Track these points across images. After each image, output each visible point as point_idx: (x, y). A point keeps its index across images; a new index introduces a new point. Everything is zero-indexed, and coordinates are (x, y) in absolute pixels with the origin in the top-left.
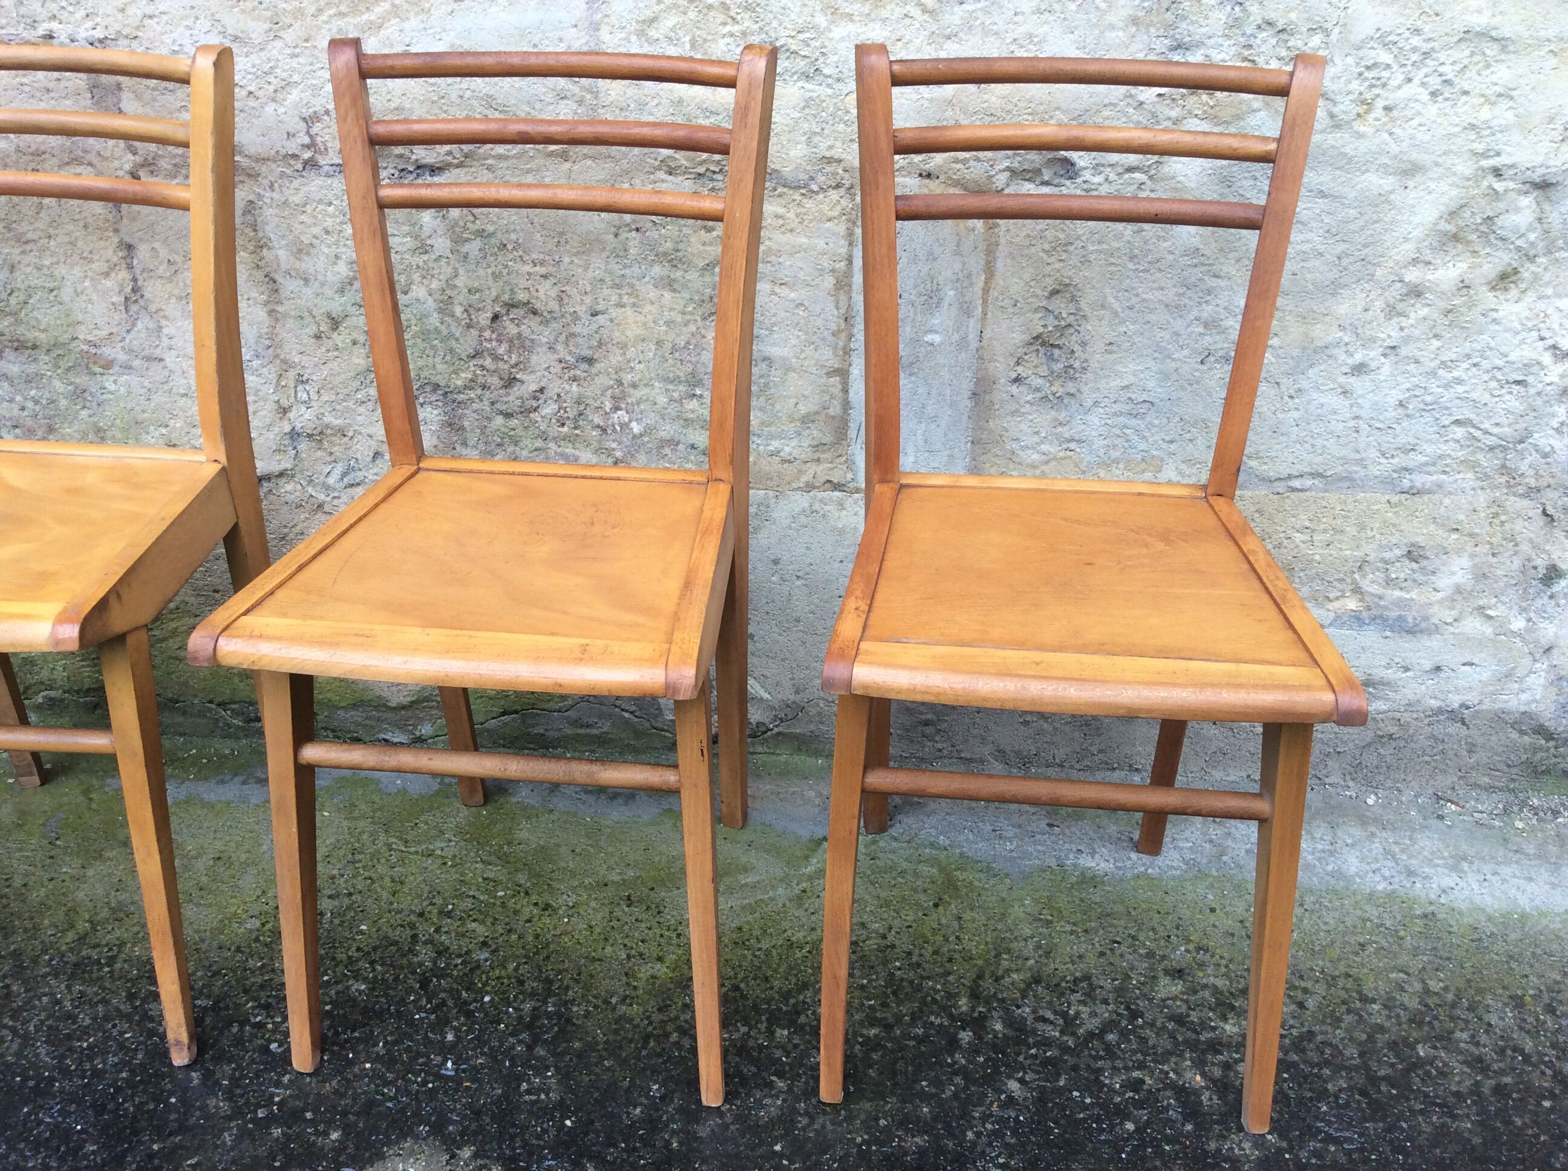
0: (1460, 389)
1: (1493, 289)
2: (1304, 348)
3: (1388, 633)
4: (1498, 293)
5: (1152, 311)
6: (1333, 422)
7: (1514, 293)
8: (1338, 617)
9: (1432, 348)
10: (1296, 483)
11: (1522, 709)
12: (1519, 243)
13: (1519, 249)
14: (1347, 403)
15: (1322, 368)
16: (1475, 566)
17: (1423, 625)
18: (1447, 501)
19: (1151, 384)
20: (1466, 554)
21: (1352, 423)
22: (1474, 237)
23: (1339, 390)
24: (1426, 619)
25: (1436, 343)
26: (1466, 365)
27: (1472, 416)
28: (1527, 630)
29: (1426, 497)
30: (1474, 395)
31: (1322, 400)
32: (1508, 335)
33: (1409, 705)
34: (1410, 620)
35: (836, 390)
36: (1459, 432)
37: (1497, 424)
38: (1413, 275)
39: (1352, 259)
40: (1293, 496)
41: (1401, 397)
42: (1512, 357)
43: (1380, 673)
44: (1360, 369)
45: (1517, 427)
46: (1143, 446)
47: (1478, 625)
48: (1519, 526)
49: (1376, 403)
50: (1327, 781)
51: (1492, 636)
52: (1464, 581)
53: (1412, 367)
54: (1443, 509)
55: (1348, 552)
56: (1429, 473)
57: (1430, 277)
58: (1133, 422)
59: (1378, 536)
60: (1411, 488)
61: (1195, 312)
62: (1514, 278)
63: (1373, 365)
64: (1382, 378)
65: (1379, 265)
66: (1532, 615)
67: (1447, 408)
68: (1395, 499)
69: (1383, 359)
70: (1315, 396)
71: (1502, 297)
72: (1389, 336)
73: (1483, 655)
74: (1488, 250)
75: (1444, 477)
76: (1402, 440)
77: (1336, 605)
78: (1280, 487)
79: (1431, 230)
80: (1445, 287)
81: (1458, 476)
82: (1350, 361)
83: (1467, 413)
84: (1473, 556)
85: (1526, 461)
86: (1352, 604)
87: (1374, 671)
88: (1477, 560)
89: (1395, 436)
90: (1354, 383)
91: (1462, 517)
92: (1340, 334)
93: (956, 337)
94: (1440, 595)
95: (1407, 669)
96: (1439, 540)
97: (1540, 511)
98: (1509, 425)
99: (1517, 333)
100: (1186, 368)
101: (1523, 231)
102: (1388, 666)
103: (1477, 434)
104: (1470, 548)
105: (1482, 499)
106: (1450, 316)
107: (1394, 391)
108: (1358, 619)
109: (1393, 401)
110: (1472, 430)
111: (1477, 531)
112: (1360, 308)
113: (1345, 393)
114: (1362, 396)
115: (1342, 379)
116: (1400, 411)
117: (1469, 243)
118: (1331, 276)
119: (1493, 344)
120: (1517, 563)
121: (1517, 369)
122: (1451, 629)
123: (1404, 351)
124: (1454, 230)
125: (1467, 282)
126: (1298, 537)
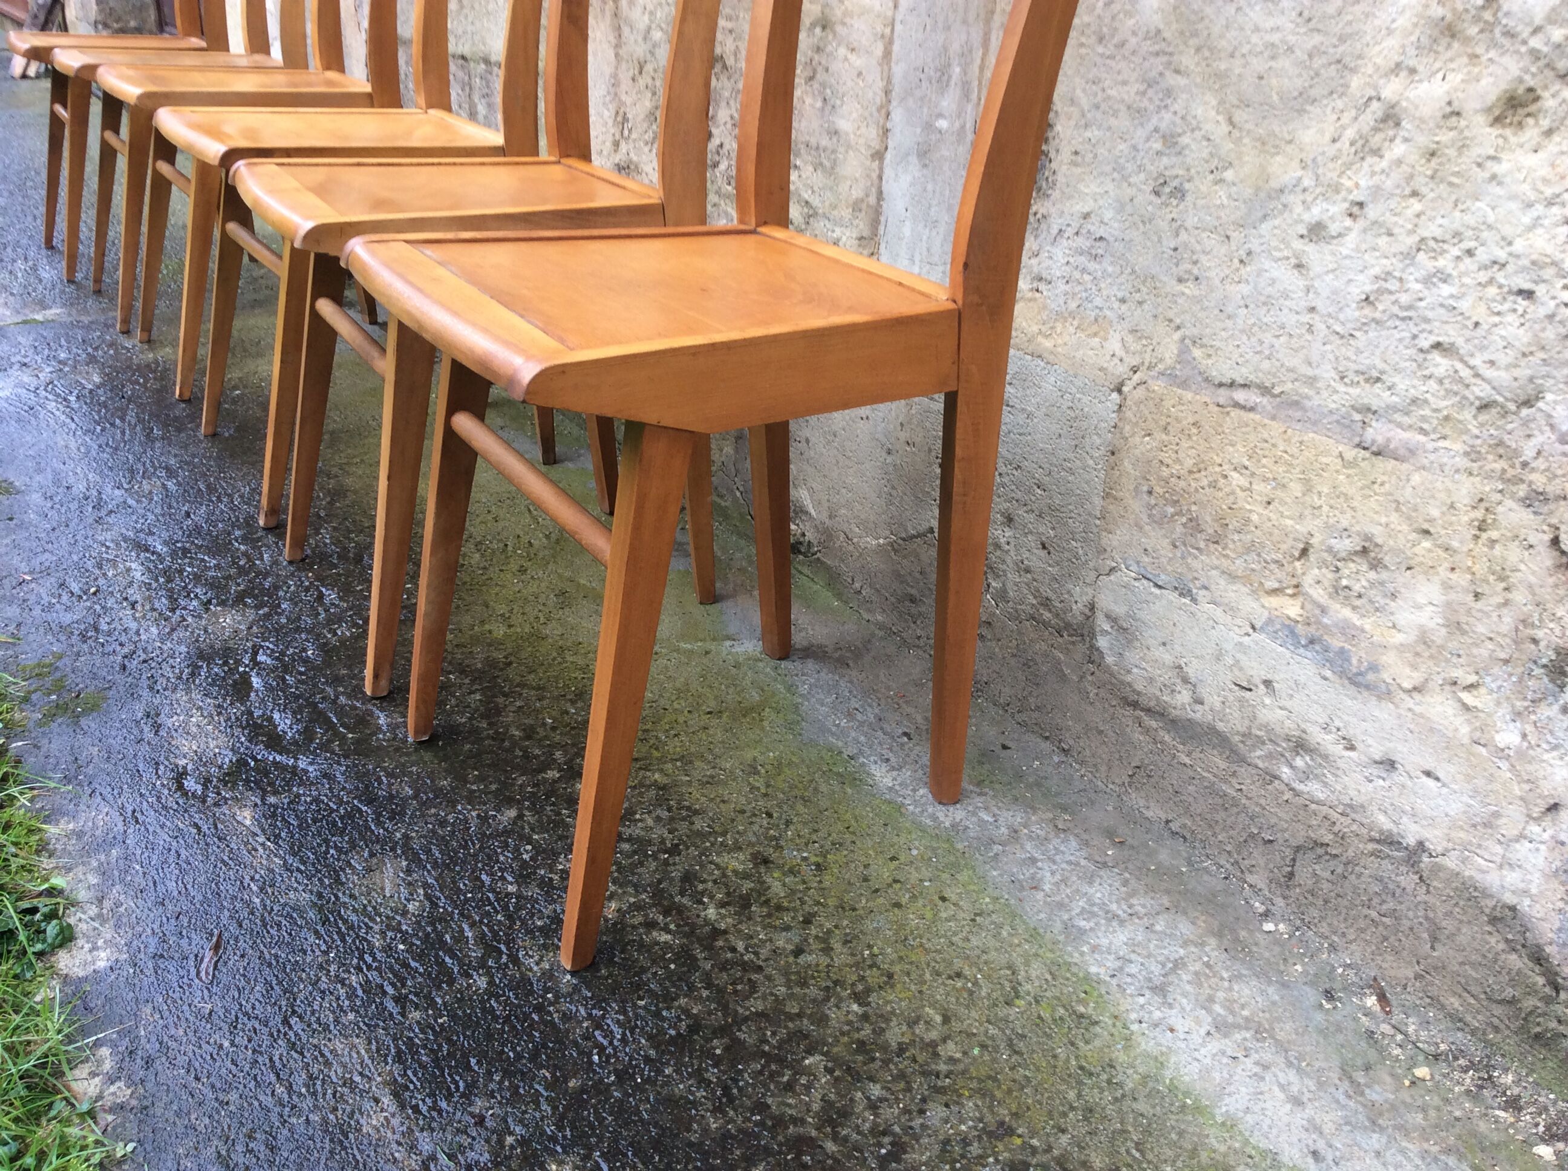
0: (1446, 290)
1: (1498, 120)
2: (1258, 189)
3: (1328, 673)
4: (1508, 132)
5: (1115, 114)
6: (1285, 311)
7: (1531, 133)
8: (1270, 621)
9: (1409, 213)
10: (1240, 396)
11: (1509, 899)
12: (1536, 42)
13: (1535, 54)
14: (1302, 283)
15: (1277, 222)
16: (1448, 604)
17: (1371, 677)
18: (1416, 478)
19: (1108, 215)
20: (1436, 579)
21: (1306, 318)
22: (1473, 30)
23: (1293, 261)
24: (1374, 668)
25: (1416, 206)
26: (1456, 251)
27: (1460, 342)
28: (1521, 754)
29: (1391, 464)
30: (1464, 305)
31: (1275, 274)
32: (1513, 206)
33: (1351, 806)
34: (1354, 661)
35: (874, 175)
36: (1441, 364)
37: (1492, 363)
38: (1391, 89)
39: (1324, 60)
40: (1235, 413)
41: (1368, 288)
42: (1519, 246)
43: (1317, 736)
44: (1316, 232)
45: (1517, 372)
46: (1098, 301)
47: (1450, 711)
48: (1514, 554)
49: (1335, 292)
50: (1250, 878)
51: (1466, 741)
52: (1432, 624)
53: (1383, 241)
54: (1409, 490)
55: (1289, 522)
56: (1400, 425)
57: (1411, 94)
58: (1092, 266)
59: (1325, 508)
60: (1373, 442)
61: (1154, 121)
62: (1533, 108)
63: (1334, 228)
64: (1345, 252)
65: (1354, 71)
66: (1529, 728)
67: (1427, 320)
68: (1350, 454)
69: (1348, 222)
70: (1267, 264)
71: (1513, 140)
72: (1357, 185)
73: (1452, 769)
74: (1492, 54)
75: (1422, 438)
76: (1365, 361)
77: (1274, 601)
78: (1223, 396)
79: (1419, 16)
80: (1426, 111)
81: (1442, 444)
82: (1306, 217)
83: (1451, 334)
84: (1447, 587)
85: (1533, 442)
86: (1293, 609)
87: (1311, 729)
88: (1453, 596)
89: (1359, 352)
90: (1312, 252)
91: (1435, 513)
92: (1299, 173)
93: (957, 125)
94: (1399, 638)
95: (1352, 748)
96: (1401, 541)
97: (1547, 537)
98: (1508, 367)
99: (1530, 205)
100: (1139, 199)
101: (1538, 21)
102: (1326, 728)
103: (1465, 373)
104: (1443, 571)
105: (1465, 490)
106: (1434, 161)
107: (1361, 277)
108: (1293, 633)
109: (1356, 292)
110: (1459, 366)
111: (1455, 544)
112: (1328, 137)
113: (1299, 266)
114: (1319, 276)
115: (1298, 245)
116: (1367, 311)
117: (1467, 40)
118: (1299, 83)
119: (1491, 218)
120: (1508, 621)
121: (1524, 269)
122: (1409, 702)
123: (1372, 212)
124: (1449, 17)
125: (1456, 106)
126: (1237, 479)
